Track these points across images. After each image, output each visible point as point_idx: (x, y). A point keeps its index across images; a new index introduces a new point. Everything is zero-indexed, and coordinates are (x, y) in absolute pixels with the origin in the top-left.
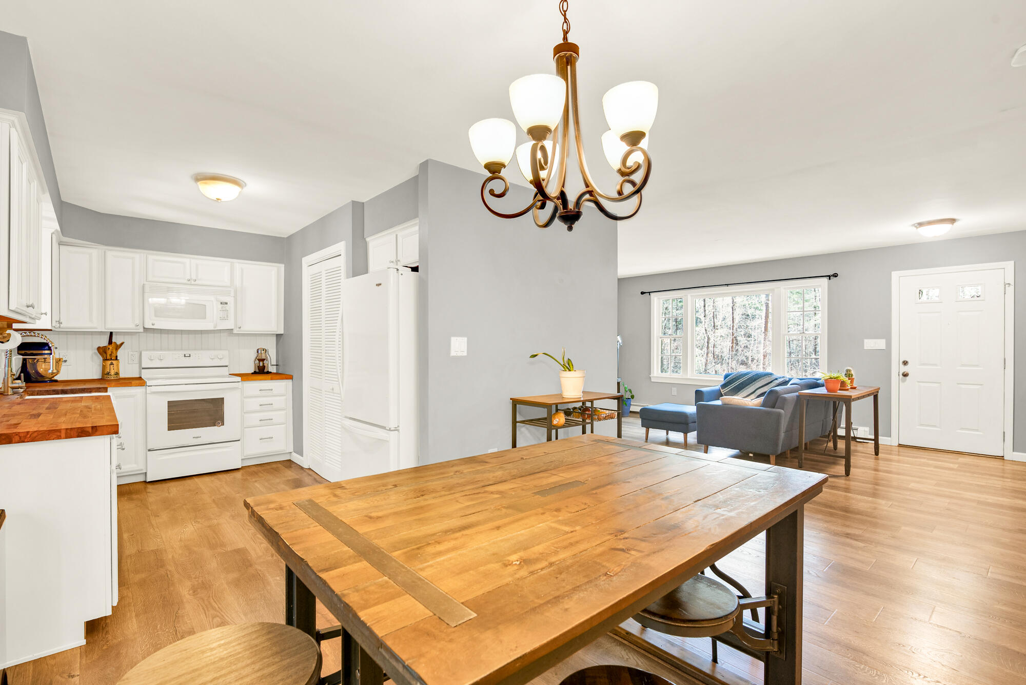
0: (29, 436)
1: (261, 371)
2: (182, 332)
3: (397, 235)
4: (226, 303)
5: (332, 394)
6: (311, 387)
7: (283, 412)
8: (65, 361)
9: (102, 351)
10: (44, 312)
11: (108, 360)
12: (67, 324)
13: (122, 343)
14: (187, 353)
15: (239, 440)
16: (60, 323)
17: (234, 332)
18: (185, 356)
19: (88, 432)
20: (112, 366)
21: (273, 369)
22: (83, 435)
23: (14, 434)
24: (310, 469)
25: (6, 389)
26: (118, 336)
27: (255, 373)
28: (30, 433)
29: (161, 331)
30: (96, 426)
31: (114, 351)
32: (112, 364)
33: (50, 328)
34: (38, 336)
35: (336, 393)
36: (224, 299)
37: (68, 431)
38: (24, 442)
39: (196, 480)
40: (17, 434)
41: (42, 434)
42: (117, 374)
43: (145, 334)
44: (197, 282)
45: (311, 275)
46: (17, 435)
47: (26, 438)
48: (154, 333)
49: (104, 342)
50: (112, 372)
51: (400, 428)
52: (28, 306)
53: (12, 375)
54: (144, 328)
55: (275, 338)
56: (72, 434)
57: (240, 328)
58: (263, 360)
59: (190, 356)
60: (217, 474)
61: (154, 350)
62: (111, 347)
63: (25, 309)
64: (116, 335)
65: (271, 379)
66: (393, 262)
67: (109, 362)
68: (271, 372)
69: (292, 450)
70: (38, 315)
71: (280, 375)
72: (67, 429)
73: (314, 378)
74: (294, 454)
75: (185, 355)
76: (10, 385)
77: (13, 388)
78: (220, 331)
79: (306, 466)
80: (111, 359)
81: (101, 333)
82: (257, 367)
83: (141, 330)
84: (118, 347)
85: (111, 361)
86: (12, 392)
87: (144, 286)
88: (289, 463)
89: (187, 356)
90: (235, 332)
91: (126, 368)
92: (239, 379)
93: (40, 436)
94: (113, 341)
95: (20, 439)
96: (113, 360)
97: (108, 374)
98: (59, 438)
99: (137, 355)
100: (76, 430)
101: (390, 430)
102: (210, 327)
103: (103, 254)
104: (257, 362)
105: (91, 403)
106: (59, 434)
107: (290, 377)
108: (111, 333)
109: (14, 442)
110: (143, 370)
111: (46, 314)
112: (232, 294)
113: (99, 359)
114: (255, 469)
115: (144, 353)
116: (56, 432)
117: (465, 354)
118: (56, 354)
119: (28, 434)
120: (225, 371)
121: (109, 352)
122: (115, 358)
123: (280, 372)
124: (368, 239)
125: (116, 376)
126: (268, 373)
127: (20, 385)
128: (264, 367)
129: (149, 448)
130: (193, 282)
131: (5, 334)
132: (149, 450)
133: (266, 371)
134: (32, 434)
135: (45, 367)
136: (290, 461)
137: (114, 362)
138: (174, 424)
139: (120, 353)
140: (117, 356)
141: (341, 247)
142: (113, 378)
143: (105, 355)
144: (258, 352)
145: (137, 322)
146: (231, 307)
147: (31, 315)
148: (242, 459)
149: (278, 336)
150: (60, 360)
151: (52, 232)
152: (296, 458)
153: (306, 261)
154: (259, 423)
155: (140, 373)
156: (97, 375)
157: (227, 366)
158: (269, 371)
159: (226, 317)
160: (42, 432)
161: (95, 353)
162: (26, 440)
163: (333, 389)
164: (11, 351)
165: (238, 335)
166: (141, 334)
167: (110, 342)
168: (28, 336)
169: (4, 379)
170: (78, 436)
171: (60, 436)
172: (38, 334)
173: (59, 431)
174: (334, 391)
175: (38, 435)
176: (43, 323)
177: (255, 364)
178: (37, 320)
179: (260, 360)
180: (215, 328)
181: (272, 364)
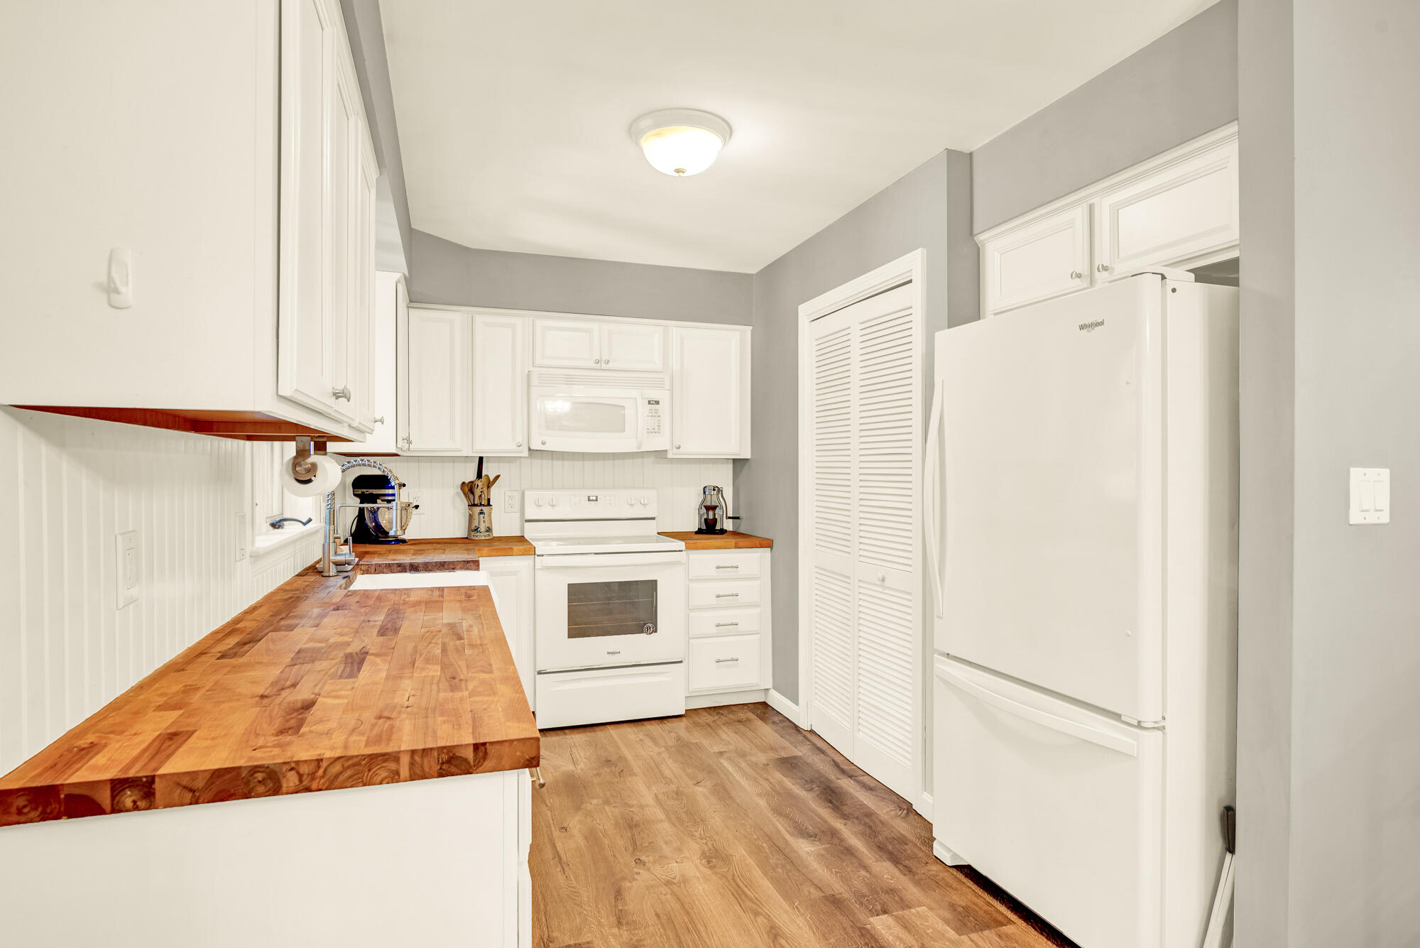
0: (321, 772)
1: (710, 528)
2: (583, 456)
3: (1091, 207)
4: (657, 403)
5: (880, 589)
6: (816, 567)
7: (757, 611)
8: (417, 507)
9: (468, 489)
10: (378, 417)
11: (476, 505)
12: (422, 444)
13: (498, 477)
14: (593, 493)
15: (681, 662)
16: (410, 442)
17: (668, 457)
18: (589, 500)
19: (465, 760)
20: (482, 516)
21: (728, 525)
22: (453, 769)
23: (285, 768)
24: (812, 732)
25: (327, 565)
26: (490, 464)
27: (700, 532)
28: (324, 764)
29: (553, 455)
30: (484, 744)
31: (485, 489)
32: (482, 513)
33: (393, 451)
34: (374, 466)
35: (890, 589)
36: (655, 397)
37: (417, 758)
38: (308, 790)
39: (612, 731)
40: (294, 766)
41: (354, 765)
42: (489, 530)
43: (529, 460)
44: (610, 366)
45: (817, 340)
46: (292, 769)
47: (313, 779)
48: (542, 459)
49: (471, 476)
50: (482, 528)
51: (1167, 724)
52: (337, 395)
53: (336, 538)
54: (530, 449)
55: (731, 466)
56: (427, 769)
57: (679, 448)
58: (714, 508)
59: (597, 500)
60: (645, 723)
61: (542, 488)
62: (480, 484)
63: (331, 401)
64: (488, 462)
65: (737, 547)
66: (1079, 276)
67: (477, 509)
68: (726, 531)
69: (769, 685)
70: (370, 425)
71: (743, 539)
72: (413, 752)
73: (823, 549)
74: (773, 693)
75: (589, 497)
76: (333, 558)
77: (337, 564)
78: (642, 455)
79: (804, 725)
80: (481, 505)
81: (467, 459)
82: (703, 520)
83: (526, 453)
84: (489, 485)
85: (480, 508)
86: (335, 571)
87: (529, 375)
88: (763, 709)
89: (593, 500)
90: (670, 455)
91: (502, 522)
92: (681, 545)
93: (349, 773)
94: (484, 473)
95: (301, 781)
96: (484, 505)
97: (476, 530)
98: (395, 777)
99: (517, 496)
100: (436, 754)
101: (1139, 725)
102: (631, 447)
103: (470, 319)
104: (704, 510)
105: (460, 615)
106: (393, 766)
107: (768, 544)
108: (481, 459)
109: (284, 789)
110: (527, 525)
111: (382, 421)
112: (667, 386)
113: (462, 503)
114: (708, 718)
115: (527, 493)
116: (385, 761)
117: (1385, 518)
118: (404, 496)
119: (319, 767)
120: (651, 528)
121: (477, 492)
122: (486, 503)
123: (742, 530)
124: (981, 238)
125: (487, 533)
126: (723, 532)
127: (348, 558)
128: (715, 520)
129: (538, 669)
130: (604, 366)
131: (307, 464)
132: (540, 673)
133: (718, 527)
134: (328, 766)
135: (388, 517)
136: (764, 704)
137: (485, 509)
138: (578, 628)
139: (495, 493)
140: (489, 500)
141: (913, 263)
142: (483, 538)
143: (471, 496)
144: (704, 493)
145: (519, 440)
146: (664, 406)
147: (350, 422)
148: (686, 697)
149: (738, 464)
150: (409, 505)
151: (396, 279)
152: (779, 702)
153: (805, 311)
154: (714, 630)
155: (522, 529)
156: (459, 531)
157: (654, 519)
158: (725, 528)
159: (656, 428)
160: (354, 760)
161: (458, 493)
162: (314, 786)
163: (883, 580)
164: (334, 494)
165: (673, 461)
166: (523, 459)
167: (479, 475)
168: (360, 465)
169: (324, 545)
170: (441, 775)
171: (397, 773)
172: (375, 462)
173: (395, 757)
174: (887, 583)
175: (345, 769)
176: (379, 440)
177: (701, 516)
178: (367, 435)
179: (708, 508)
180: (638, 448)
181: (728, 515)
